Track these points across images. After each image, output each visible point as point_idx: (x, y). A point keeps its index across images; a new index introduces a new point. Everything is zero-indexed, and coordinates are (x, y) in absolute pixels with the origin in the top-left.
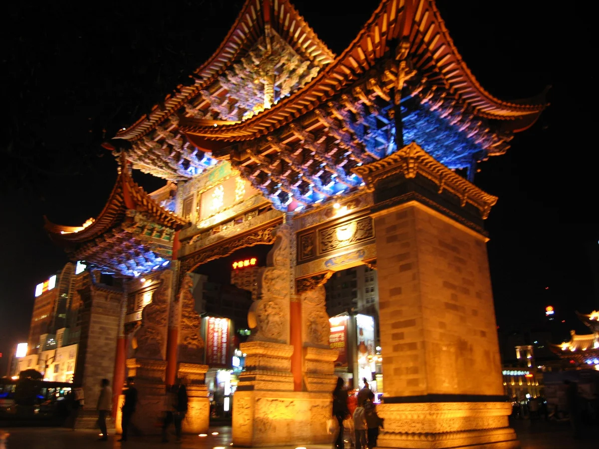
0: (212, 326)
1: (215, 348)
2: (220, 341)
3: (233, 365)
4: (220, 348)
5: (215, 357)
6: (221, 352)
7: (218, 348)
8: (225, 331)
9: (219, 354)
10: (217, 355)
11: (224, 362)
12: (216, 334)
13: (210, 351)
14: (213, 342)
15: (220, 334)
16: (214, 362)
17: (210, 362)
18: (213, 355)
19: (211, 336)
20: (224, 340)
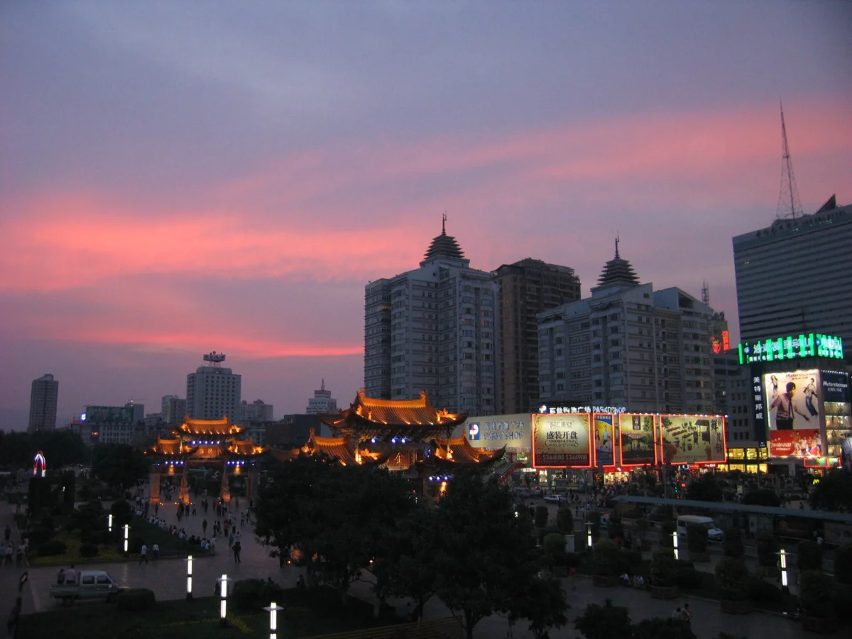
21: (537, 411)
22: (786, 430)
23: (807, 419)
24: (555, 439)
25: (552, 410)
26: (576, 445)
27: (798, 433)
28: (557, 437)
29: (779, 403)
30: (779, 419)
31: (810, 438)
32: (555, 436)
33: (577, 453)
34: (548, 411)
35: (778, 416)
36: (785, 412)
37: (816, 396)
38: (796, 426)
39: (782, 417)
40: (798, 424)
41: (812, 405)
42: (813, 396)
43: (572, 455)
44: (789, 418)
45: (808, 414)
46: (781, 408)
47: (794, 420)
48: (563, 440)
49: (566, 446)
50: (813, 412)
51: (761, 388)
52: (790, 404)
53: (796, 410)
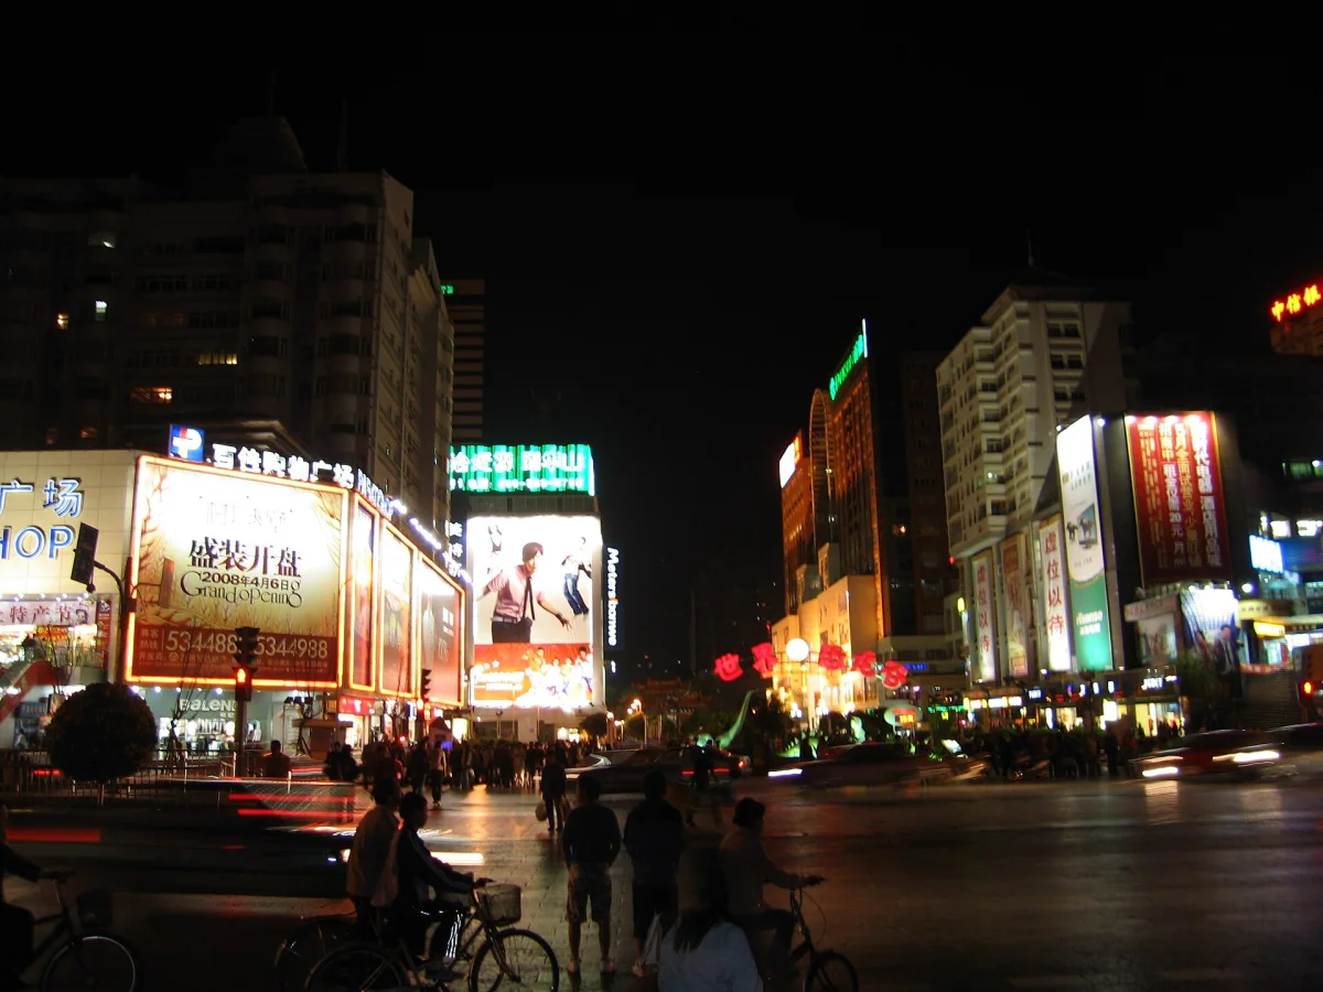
0: (1149, 446)
1: (1176, 518)
2: (1187, 491)
3: (1255, 564)
4: (1193, 513)
5: (1179, 546)
6: (1200, 528)
7: (1185, 514)
8: (1202, 455)
9: (1192, 535)
10: (1184, 539)
11: (1215, 561)
12: (1169, 470)
13: (1156, 528)
14: (1163, 496)
15: (1185, 467)
16: (1177, 562)
17: (1163, 564)
18: (1169, 538)
19: (1151, 480)
20: (1206, 485)
21: (161, 448)
22: (515, 645)
23: (564, 622)
24: (222, 570)
25: (222, 451)
26: (294, 599)
27: (541, 652)
28: (227, 562)
29: (500, 585)
30: (500, 619)
31: (569, 661)
32: (223, 557)
33: (294, 631)
34: (207, 454)
35: (496, 614)
36: (517, 605)
37: (588, 574)
38: (537, 635)
39: (505, 616)
40: (543, 631)
41: (576, 592)
42: (582, 572)
43: (279, 637)
44: (523, 617)
45: (568, 612)
46: (505, 595)
47: (534, 623)
48: (251, 575)
49: (257, 601)
50: (578, 606)
51: (464, 549)
52: (528, 588)
53: (539, 602)
